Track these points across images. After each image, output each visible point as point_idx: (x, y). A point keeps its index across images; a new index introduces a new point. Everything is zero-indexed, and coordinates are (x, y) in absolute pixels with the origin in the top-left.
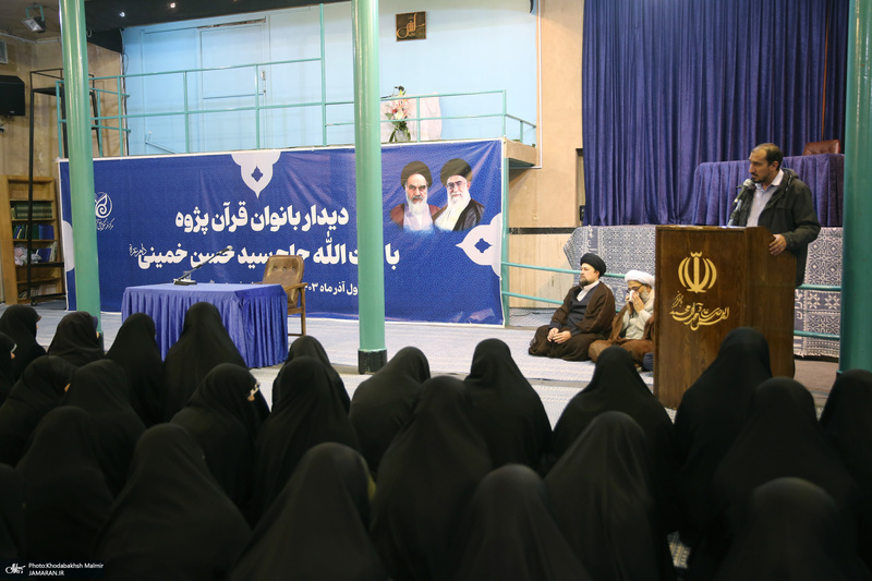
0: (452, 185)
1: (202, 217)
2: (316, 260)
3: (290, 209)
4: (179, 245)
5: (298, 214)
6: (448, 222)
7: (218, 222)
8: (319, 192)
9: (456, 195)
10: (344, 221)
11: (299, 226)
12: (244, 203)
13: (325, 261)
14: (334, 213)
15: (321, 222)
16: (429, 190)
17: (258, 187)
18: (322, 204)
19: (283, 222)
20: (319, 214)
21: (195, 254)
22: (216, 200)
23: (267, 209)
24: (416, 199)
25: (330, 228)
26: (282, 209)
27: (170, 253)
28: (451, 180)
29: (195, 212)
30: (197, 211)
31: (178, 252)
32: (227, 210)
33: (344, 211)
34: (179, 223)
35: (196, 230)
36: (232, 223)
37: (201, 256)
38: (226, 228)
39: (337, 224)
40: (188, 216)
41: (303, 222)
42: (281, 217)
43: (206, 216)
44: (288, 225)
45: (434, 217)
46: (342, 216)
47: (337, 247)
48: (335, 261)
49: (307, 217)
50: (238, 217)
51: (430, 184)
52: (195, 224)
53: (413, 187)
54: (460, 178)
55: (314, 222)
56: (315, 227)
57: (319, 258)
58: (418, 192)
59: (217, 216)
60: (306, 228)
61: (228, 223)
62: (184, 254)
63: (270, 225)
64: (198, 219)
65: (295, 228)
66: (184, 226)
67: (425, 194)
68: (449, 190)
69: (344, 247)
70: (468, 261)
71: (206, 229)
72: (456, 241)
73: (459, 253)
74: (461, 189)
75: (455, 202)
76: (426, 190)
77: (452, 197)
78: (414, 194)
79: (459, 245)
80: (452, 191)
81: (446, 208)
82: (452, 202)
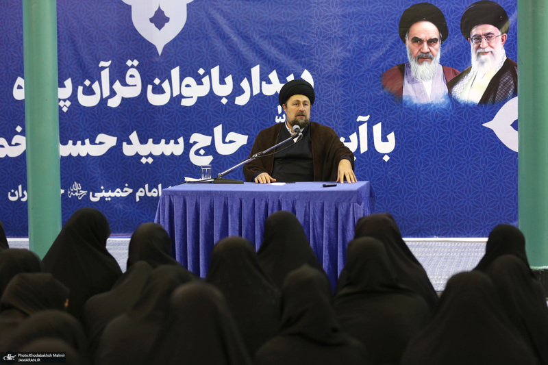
0: (479, 38)
1: (61, 85)
3: (215, 71)
4: (19, 129)
5: (229, 80)
6: (471, 90)
7: (89, 91)
8: (266, 46)
9: (484, 53)
11: (231, 98)
12: (136, 63)
15: (269, 90)
16: (443, 46)
17: (160, 39)
18: (270, 64)
19: (203, 91)
20: (265, 79)
22: (87, 58)
23: (175, 72)
24: (423, 58)
26: (201, 71)
28: (478, 30)
31: (17, 139)
32: (105, 75)
33: (306, 75)
36: (113, 93)
38: (103, 101)
41: (238, 91)
42: (199, 83)
43: (68, 83)
44: (212, 97)
45: (451, 84)
49: (245, 84)
50: (124, 84)
51: (445, 36)
53: (417, 40)
54: (491, 29)
55: (256, 91)
56: (258, 99)
58: (426, 48)
60: (242, 100)
61: (106, 93)
63: (181, 97)
65: (224, 101)
67: (436, 50)
68: (473, 46)
70: (500, 147)
71: (68, 103)
72: (484, 119)
73: (487, 136)
74: (492, 45)
75: (482, 63)
76: (438, 45)
77: (479, 55)
78: (420, 50)
79: (487, 125)
80: (479, 47)
81: (469, 71)
82: (478, 63)
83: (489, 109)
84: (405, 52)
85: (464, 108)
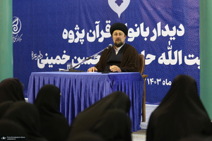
1: (80, 32)
2: (160, 62)
3: (142, 25)
4: (65, 52)
5: (148, 29)
7: (91, 35)
8: (163, 13)
10: (181, 34)
11: (149, 37)
12: (109, 22)
13: (167, 62)
14: (174, 28)
15: (165, 34)
17: (119, 10)
18: (165, 22)
19: (136, 34)
20: (163, 28)
21: (75, 58)
22: (90, 20)
25: (171, 39)
26: (136, 25)
27: (58, 57)
29: (76, 29)
30: (77, 28)
31: (64, 56)
32: (97, 27)
33: (181, 26)
34: (65, 37)
35: (76, 41)
36: (100, 36)
37: (79, 59)
38: (97, 39)
39: (176, 36)
40: (71, 32)
41: (151, 34)
42: (135, 31)
43: (83, 31)
46: (180, 30)
47: (176, 52)
48: (174, 62)
49: (154, 31)
50: (105, 32)
52: (76, 37)
55: (159, 35)
56: (160, 38)
57: (163, 60)
59: (91, 31)
60: (153, 39)
61: (98, 36)
62: (67, 58)
63: (128, 37)
64: (78, 33)
65: (146, 39)
66: (68, 39)
69: (180, 52)
71: (83, 40)
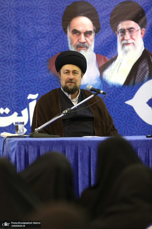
0: (123, 32)
9: (127, 44)
16: (96, 37)
24: (81, 47)
28: (123, 25)
45: (102, 69)
51: (97, 29)
53: (75, 32)
54: (132, 24)
58: (83, 38)
68: (119, 38)
70: (138, 120)
72: (126, 98)
73: (129, 111)
74: (134, 37)
75: (126, 52)
76: (92, 37)
77: (123, 45)
78: (78, 40)
79: (128, 102)
80: (123, 39)
81: (115, 58)
82: (122, 52)
83: (131, 90)
84: (67, 42)
85: (112, 88)
